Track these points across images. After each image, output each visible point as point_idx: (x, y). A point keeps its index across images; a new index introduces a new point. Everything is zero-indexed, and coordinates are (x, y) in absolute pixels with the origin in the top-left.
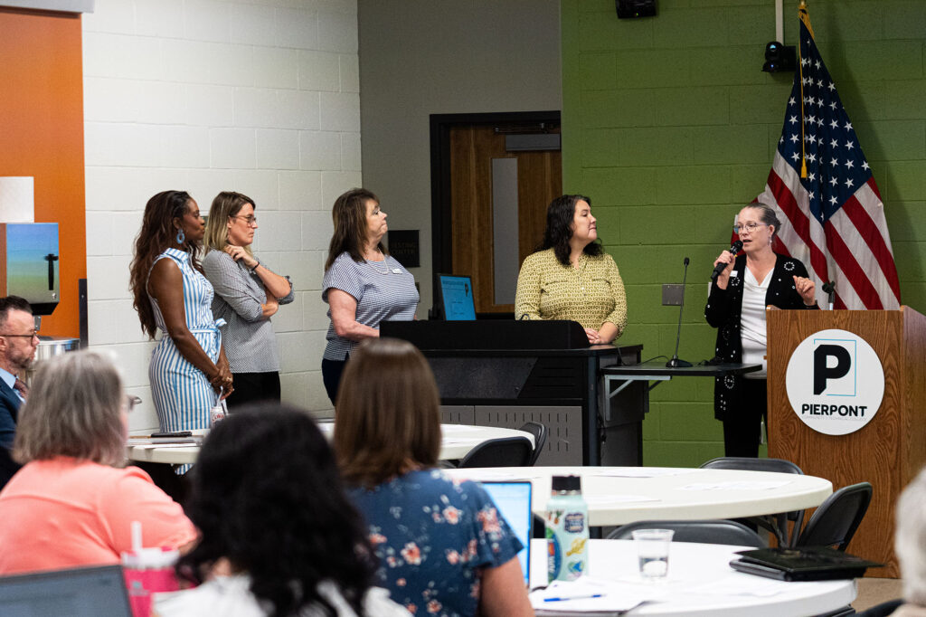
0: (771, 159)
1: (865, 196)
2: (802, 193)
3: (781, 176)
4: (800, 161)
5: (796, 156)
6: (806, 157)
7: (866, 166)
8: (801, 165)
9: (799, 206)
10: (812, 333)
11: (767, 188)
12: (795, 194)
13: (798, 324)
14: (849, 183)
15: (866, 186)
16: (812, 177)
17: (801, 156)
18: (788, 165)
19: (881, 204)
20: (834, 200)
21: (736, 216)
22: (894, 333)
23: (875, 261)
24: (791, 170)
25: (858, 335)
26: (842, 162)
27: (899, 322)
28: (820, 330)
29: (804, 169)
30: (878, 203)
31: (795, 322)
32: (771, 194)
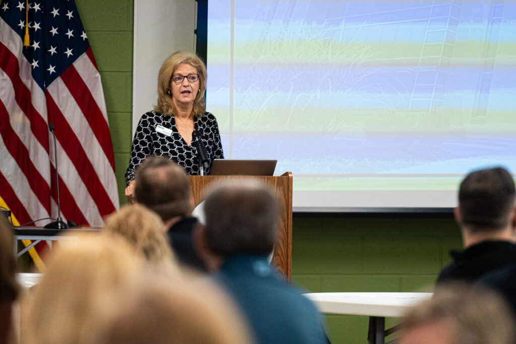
1: (83, 66)
3: (6, 44)
4: (24, 29)
5: (22, 24)
7: (84, 36)
8: (25, 33)
14: (69, 52)
15: (85, 56)
16: (36, 45)
18: (14, 32)
19: (98, 75)
20: (52, 69)
23: (90, 130)
24: (16, 37)
26: (62, 32)
29: (27, 37)
30: (96, 73)
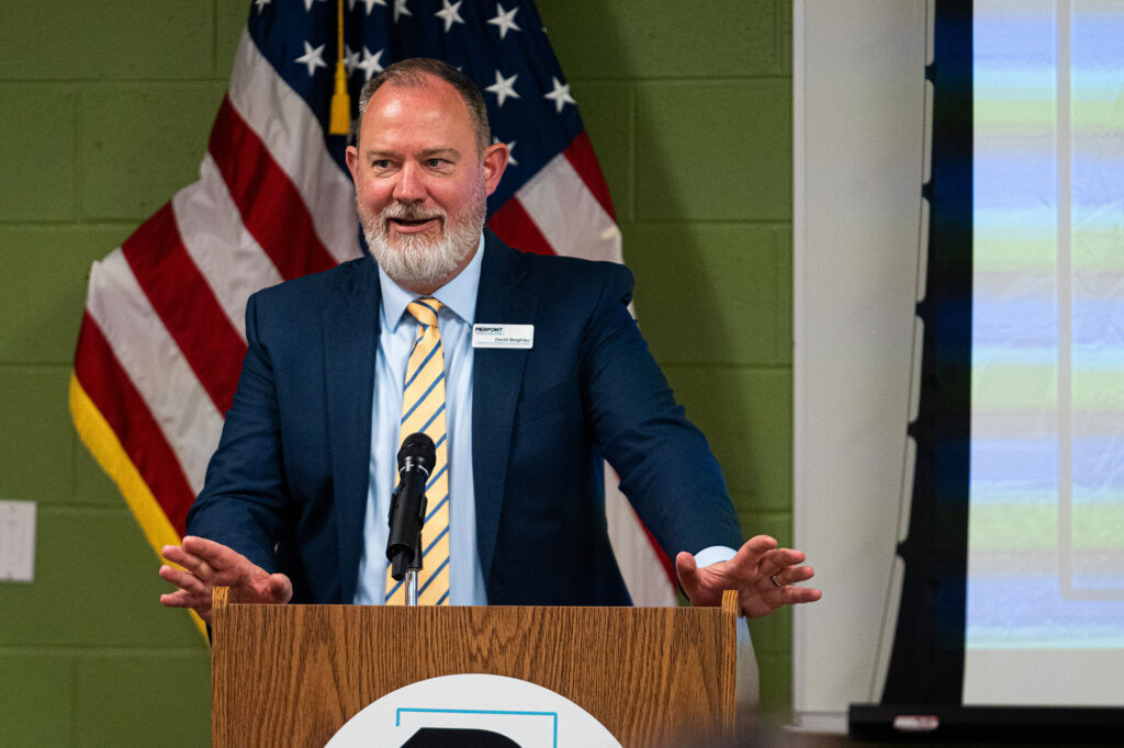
0: (222, 64)
1: (556, 202)
2: (334, 187)
3: (257, 125)
4: (326, 76)
5: (312, 58)
6: (346, 61)
7: (560, 95)
8: (330, 90)
9: (323, 235)
10: (388, 689)
11: (208, 168)
12: (306, 190)
13: (332, 657)
15: (561, 168)
17: (330, 56)
18: (284, 88)
21: (96, 266)
22: (697, 687)
24: (295, 106)
25: (563, 693)
27: (720, 650)
28: (415, 678)
29: (340, 103)
30: (603, 227)
31: (323, 649)
32: (222, 190)
